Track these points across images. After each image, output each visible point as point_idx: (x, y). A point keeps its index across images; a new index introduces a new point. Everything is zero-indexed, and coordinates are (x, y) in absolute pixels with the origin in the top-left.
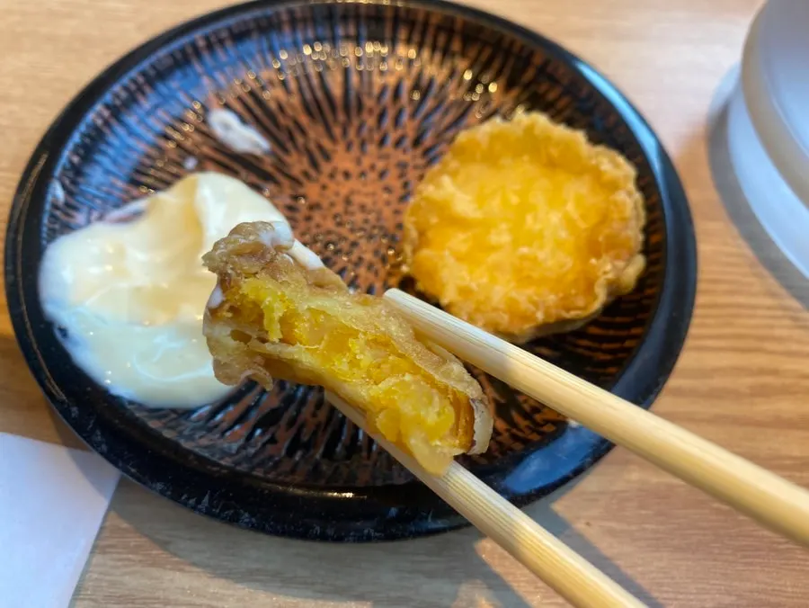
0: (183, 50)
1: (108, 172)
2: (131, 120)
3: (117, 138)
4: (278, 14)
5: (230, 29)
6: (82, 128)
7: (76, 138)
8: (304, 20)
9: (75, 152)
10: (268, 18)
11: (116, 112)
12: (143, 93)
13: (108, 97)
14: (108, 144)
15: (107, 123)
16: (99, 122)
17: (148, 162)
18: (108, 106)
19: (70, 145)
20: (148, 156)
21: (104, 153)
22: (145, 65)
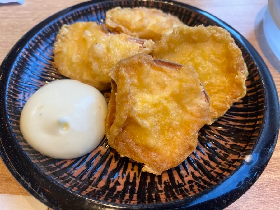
0: (54, 25)
1: (30, 76)
2: (37, 54)
3: (32, 62)
4: (90, 8)
5: (72, 15)
6: (18, 59)
7: (16, 63)
8: (100, 9)
9: (16, 69)
10: (87, 10)
11: (31, 52)
12: (41, 43)
13: (27, 46)
14: (29, 65)
15: (27, 56)
16: (24, 56)
17: (46, 70)
18: (27, 50)
19: (14, 66)
20: (46, 68)
21: (28, 69)
22: (40, 32)
